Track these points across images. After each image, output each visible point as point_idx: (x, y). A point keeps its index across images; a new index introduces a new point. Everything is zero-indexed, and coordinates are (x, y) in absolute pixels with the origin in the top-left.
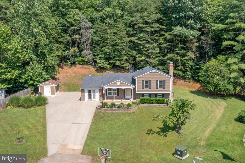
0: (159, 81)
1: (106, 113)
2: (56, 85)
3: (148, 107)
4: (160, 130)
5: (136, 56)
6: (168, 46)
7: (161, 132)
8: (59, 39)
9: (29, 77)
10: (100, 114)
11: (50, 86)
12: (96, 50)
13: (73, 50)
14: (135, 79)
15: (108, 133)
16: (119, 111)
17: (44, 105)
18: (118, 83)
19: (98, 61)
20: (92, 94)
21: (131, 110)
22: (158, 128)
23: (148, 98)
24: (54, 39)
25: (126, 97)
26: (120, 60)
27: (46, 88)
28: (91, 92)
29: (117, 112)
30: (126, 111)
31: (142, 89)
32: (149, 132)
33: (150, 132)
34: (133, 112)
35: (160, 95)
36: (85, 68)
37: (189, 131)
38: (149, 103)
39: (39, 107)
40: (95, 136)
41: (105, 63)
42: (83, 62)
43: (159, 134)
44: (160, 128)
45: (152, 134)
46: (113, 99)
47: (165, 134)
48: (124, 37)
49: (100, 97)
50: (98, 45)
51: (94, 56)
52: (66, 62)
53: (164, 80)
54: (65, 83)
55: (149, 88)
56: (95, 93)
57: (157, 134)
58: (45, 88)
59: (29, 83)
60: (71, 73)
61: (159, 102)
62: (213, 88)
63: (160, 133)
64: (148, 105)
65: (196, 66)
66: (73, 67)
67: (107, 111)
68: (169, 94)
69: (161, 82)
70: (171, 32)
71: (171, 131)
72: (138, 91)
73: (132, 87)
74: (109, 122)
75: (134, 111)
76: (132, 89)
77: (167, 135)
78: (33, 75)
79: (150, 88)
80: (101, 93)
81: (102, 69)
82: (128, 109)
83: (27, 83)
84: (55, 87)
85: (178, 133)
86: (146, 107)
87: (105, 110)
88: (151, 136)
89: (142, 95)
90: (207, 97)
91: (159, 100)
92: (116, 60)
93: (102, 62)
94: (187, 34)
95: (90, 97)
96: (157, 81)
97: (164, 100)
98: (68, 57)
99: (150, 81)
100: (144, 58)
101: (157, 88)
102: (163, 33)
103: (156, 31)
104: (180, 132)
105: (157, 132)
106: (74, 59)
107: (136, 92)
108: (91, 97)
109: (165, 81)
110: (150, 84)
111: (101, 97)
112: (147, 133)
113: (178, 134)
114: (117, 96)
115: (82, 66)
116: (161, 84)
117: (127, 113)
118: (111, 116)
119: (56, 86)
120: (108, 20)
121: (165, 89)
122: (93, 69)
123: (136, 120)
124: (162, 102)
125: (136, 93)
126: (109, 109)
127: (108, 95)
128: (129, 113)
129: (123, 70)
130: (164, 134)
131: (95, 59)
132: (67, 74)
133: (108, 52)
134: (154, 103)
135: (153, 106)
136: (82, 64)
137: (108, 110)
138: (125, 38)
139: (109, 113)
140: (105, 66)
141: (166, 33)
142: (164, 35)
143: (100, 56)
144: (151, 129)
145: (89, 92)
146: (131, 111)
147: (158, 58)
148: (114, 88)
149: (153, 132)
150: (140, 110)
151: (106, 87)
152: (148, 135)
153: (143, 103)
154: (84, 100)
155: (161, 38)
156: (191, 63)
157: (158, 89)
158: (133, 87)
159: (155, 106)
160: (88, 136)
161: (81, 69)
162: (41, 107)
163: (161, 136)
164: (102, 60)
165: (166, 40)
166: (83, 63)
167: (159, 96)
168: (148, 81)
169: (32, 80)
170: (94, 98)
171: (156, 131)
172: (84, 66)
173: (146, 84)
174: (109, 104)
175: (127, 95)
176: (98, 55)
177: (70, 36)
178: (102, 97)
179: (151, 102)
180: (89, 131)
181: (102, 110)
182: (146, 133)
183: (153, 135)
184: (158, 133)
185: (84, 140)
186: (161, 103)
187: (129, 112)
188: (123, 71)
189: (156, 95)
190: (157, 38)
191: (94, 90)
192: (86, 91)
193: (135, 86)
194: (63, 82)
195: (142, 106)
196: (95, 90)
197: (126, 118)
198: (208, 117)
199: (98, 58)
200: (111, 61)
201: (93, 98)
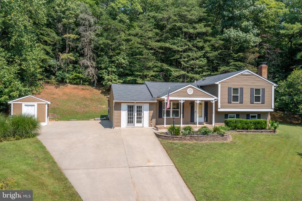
0: (256, 90)
2: (49, 103)
6: (218, 56)
11: (36, 104)
12: (103, 61)
14: (217, 85)
18: (190, 91)
20: (135, 114)
27: (26, 107)
28: (133, 110)
30: (220, 140)
31: (228, 103)
35: (254, 116)
38: (243, 129)
42: (78, 80)
49: (151, 120)
52: (48, 77)
53: (263, 87)
55: (239, 102)
56: (141, 112)
58: (24, 108)
61: (259, 126)
66: (61, 87)
72: (221, 108)
73: (213, 99)
76: (214, 102)
79: (241, 102)
80: (152, 112)
82: (223, 135)
84: (46, 105)
95: (130, 121)
96: (252, 90)
97: (266, 123)
99: (242, 89)
101: (252, 103)
102: (208, 38)
106: (63, 74)
108: (132, 121)
109: (263, 90)
110: (242, 95)
114: (180, 117)
115: (76, 86)
116: (258, 95)
121: (264, 103)
125: (219, 110)
127: (163, 117)
136: (76, 84)
145: (130, 109)
148: (182, 99)
154: (120, 126)
158: (215, 100)
167: (252, 117)
168: (238, 89)
170: (139, 121)
172: (80, 87)
173: (235, 94)
178: (154, 120)
179: (246, 126)
181: (174, 140)
186: (262, 128)
187: (226, 141)
189: (248, 115)
192: (124, 106)
196: (141, 106)
201: (137, 121)
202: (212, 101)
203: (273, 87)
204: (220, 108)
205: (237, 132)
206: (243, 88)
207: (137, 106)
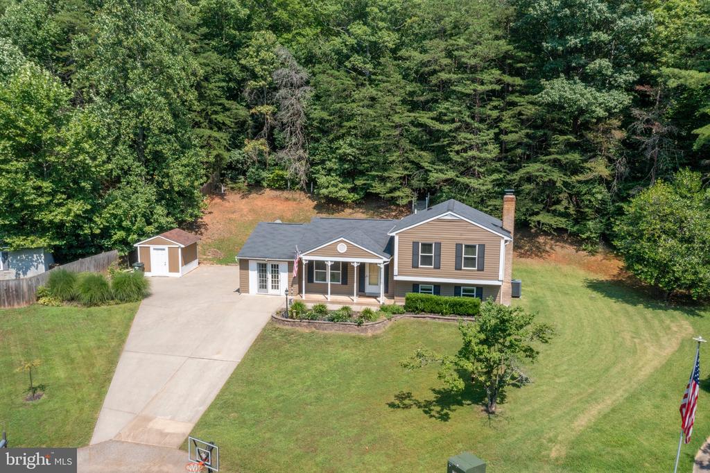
0: (467, 246)
1: (292, 334)
2: (183, 246)
3: (426, 323)
4: (437, 397)
5: (430, 169)
6: (525, 140)
7: (435, 406)
8: (214, 116)
9: (115, 219)
10: (273, 335)
11: (166, 247)
12: (317, 149)
13: (253, 146)
14: (393, 237)
15: (277, 393)
16: (334, 331)
17: (137, 300)
18: (342, 248)
19: (322, 180)
20: (269, 276)
21: (369, 331)
22: (434, 390)
23: (433, 296)
24: (201, 117)
25: (369, 289)
26: (383, 180)
27: (155, 251)
28: (266, 270)
29: (326, 332)
30: (355, 332)
31: (413, 267)
32: (397, 402)
33: (402, 401)
34: (375, 337)
35: (469, 290)
36: (287, 199)
37: (527, 408)
38: (432, 312)
39: (120, 306)
40: (239, 398)
41: (341, 185)
42: (283, 182)
43: (427, 409)
44: (439, 392)
45: (406, 407)
46: (327, 294)
47: (445, 411)
48: (398, 111)
49: (292, 286)
50: (325, 132)
51: (313, 164)
52: (234, 180)
53: (482, 243)
54: (222, 241)
55: (433, 267)
56: (278, 273)
57: (421, 410)
58: (152, 252)
59: (115, 237)
60: (245, 211)
61: (461, 309)
62: (652, 275)
63: (432, 408)
64: (428, 319)
65: (617, 204)
66: (253, 195)
67: (298, 329)
68: (499, 287)
69: (470, 248)
70: (536, 96)
71: (468, 405)
72: (399, 275)
73: (381, 261)
74: (292, 360)
75: (378, 332)
76: (382, 266)
77: (450, 416)
78: (126, 214)
79: (438, 267)
81: (331, 204)
82: (359, 325)
83: (111, 237)
84: (180, 250)
85: (487, 411)
86: (419, 322)
87: (294, 324)
88: (400, 414)
89: (415, 286)
90: (635, 304)
91: (461, 305)
92: (374, 178)
93: (332, 182)
94: (583, 102)
95: (263, 286)
96: (459, 246)
97: (476, 306)
98: (240, 166)
99: (439, 245)
100: (451, 174)
101: (458, 268)
102: (513, 98)
103: (492, 94)
104: (494, 409)
105: (422, 404)
106: (257, 172)
107: (393, 278)
108: (266, 285)
109: (482, 247)
110: (438, 255)
111: (294, 286)
112: (392, 405)
113: (487, 414)
114: (342, 284)
115: (278, 193)
116: (472, 256)
117: (354, 337)
118: (305, 343)
119: (182, 249)
120: (357, 60)
121: (483, 270)
122: (309, 203)
123: (374, 360)
124: (471, 311)
125: (395, 278)
126: (305, 324)
127: (315, 281)
128: (361, 340)
129: (395, 208)
130: (442, 413)
131: (314, 173)
132: (233, 216)
133: (349, 154)
134: (446, 313)
135: (441, 321)
136: (279, 188)
137: (300, 325)
138: (399, 113)
139: (302, 335)
140: (339, 194)
141: (522, 99)
142: (514, 104)
143: (329, 165)
144: (408, 393)
145: (262, 268)
146: (370, 334)
147: (495, 176)
148: (329, 260)
149: (411, 402)
150: (397, 332)
151: (306, 258)
152: (392, 409)
153: (413, 311)
154: (247, 291)
155: (507, 114)
156: (601, 193)
157: (461, 269)
158: (385, 262)
159: (447, 322)
160: (218, 397)
161: (275, 202)
162: (127, 304)
163: (431, 416)
164: (334, 179)
165: (522, 121)
166: (282, 184)
167: (464, 291)
168: (431, 245)
169: (124, 229)
170: (275, 287)
171: (420, 400)
172: (286, 194)
173: (426, 253)
174: (310, 306)
175: (370, 284)
176: (323, 162)
177: (249, 107)
178: (296, 287)
179: (438, 308)
180: (228, 383)
181: (284, 324)
182: (388, 404)
183: (406, 412)
184: (425, 406)
185: (202, 409)
186: (469, 315)
187: (362, 334)
188: (396, 210)
189: (457, 289)
190: (495, 114)
191: (276, 263)
192: (253, 265)
193: (392, 260)
194: (216, 236)
195: (408, 318)
196: (277, 265)
197: (347, 354)
198: (607, 370)
199: (323, 172)
200: (360, 182)
201: (272, 286)
202: (380, 264)
203: (502, 242)
204: (397, 274)
205: (412, 318)
206: (440, 243)
207: (272, 265)
